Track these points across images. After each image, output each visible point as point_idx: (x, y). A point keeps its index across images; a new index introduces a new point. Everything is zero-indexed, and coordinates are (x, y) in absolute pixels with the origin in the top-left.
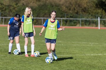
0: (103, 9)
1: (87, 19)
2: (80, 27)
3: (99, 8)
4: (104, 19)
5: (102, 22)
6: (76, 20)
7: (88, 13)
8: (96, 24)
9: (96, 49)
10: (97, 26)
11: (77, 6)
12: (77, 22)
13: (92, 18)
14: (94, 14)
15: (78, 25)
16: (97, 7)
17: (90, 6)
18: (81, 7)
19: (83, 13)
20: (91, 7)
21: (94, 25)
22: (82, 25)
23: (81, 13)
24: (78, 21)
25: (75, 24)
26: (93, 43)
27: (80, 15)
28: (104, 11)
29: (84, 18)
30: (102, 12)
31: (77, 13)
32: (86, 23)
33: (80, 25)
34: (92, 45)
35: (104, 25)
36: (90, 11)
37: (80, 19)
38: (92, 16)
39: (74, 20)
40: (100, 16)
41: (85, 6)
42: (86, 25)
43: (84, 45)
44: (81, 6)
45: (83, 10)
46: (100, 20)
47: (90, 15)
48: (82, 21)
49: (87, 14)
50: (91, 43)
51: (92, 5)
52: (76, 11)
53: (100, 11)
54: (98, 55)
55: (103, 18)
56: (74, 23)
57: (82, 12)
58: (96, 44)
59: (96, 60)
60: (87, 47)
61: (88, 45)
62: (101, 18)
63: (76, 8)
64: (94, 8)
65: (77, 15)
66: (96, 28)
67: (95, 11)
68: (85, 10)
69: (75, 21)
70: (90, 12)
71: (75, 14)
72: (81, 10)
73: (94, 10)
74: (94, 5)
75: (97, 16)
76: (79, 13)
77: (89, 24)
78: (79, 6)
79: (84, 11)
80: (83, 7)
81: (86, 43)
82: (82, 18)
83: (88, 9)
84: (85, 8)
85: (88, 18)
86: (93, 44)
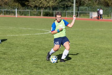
0: (19, 3)
1: (8, 10)
2: (3, 15)
3: (16, 2)
4: (20, 10)
5: (19, 12)
7: (8, 5)
8: (14, 13)
10: (15, 15)
14: (12, 7)
15: (1, 14)
16: (15, 1)
18: (4, 1)
19: (5, 5)
21: (13, 14)
22: (4, 14)
23: (3, 5)
24: (2, 11)
28: (19, 4)
30: (18, 5)
32: (7, 13)
35: (20, 14)
37: (3, 10)
38: (11, 8)
40: (17, 8)
42: (7, 14)
43: (5, 29)
45: (4, 3)
46: (17, 11)
47: (10, 7)
48: (4, 11)
50: (10, 27)
54: (16, 36)
55: (19, 9)
57: (4, 5)
58: (14, 28)
59: (14, 39)
60: (8, 30)
61: (9, 29)
62: (17, 9)
64: (12, 2)
66: (14, 16)
67: (13, 4)
68: (6, 4)
70: (10, 5)
73: (13, 3)
75: (15, 7)
76: (2, 6)
77: (9, 14)
79: (6, 5)
80: (5, 2)
83: (9, 2)
84: (6, 2)
85: (8, 9)
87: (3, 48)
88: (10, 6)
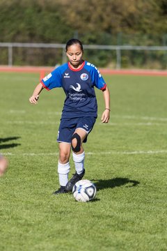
6: (107, 51)
9: (162, 135)
11: (109, 9)
12: (109, 55)
13: (150, 45)
17: (145, 10)
20: (147, 13)
25: (104, 62)
26: (152, 119)
27: (116, 34)
29: (127, 43)
31: (109, 30)
33: (118, 65)
34: (149, 124)
36: (146, 24)
39: (99, 51)
41: (132, 9)
44: (119, 10)
49: (138, 33)
51: (151, 7)
52: (105, 25)
56: (101, 58)
63: (105, 16)
65: (108, 36)
69: (103, 53)
71: (102, 34)
72: (119, 22)
74: (158, 8)
78: (114, 9)
81: (134, 117)
86: (153, 121)
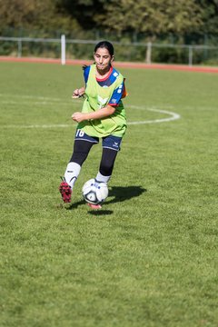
0: (74, 16)
1: (37, 40)
2: (19, 58)
3: (63, 12)
4: (75, 41)
5: (71, 47)
7: (37, 24)
8: (55, 50)
10: (58, 56)
14: (51, 29)
15: (14, 54)
16: (59, 12)
18: (22, 11)
19: (27, 24)
21: (52, 54)
22: (24, 53)
23: (20, 24)
24: (15, 42)
28: (75, 21)
30: (70, 24)
32: (34, 48)
35: (75, 54)
37: (19, 40)
38: (47, 31)
40: (67, 32)
42: (32, 53)
43: (26, 103)
45: (24, 17)
46: (67, 44)
47: (42, 31)
48: (23, 44)
50: (42, 98)
53: (65, 21)
54: (60, 128)
55: (74, 38)
57: (23, 21)
58: (56, 99)
59: (54, 139)
60: (34, 106)
61: (37, 103)
62: (68, 37)
64: (51, 14)
66: (57, 60)
67: (54, 21)
68: (30, 18)
70: (41, 22)
73: (52, 18)
75: (58, 31)
76: (16, 25)
77: (41, 52)
79: (30, 21)
80: (26, 12)
82: (22, 36)
83: (39, 14)
84: (31, 13)
85: (36, 37)
87: (16, 169)
88: (42, 27)
